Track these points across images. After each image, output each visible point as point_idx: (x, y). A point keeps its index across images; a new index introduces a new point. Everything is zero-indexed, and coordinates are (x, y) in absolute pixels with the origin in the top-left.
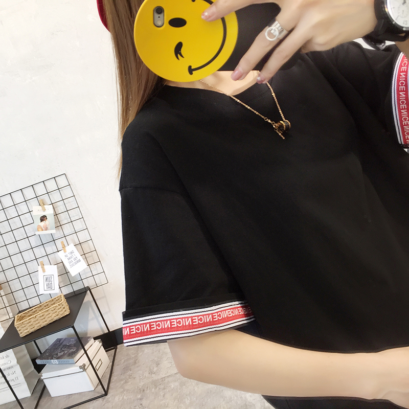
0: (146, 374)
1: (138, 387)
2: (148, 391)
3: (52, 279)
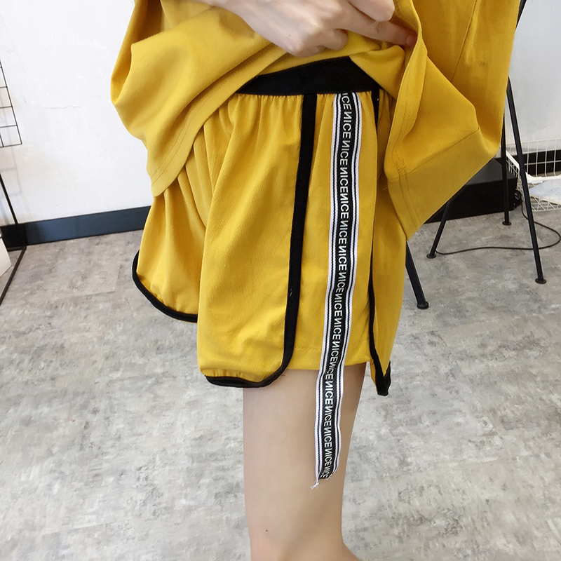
0: (65, 288)
1: (49, 302)
2: (63, 309)
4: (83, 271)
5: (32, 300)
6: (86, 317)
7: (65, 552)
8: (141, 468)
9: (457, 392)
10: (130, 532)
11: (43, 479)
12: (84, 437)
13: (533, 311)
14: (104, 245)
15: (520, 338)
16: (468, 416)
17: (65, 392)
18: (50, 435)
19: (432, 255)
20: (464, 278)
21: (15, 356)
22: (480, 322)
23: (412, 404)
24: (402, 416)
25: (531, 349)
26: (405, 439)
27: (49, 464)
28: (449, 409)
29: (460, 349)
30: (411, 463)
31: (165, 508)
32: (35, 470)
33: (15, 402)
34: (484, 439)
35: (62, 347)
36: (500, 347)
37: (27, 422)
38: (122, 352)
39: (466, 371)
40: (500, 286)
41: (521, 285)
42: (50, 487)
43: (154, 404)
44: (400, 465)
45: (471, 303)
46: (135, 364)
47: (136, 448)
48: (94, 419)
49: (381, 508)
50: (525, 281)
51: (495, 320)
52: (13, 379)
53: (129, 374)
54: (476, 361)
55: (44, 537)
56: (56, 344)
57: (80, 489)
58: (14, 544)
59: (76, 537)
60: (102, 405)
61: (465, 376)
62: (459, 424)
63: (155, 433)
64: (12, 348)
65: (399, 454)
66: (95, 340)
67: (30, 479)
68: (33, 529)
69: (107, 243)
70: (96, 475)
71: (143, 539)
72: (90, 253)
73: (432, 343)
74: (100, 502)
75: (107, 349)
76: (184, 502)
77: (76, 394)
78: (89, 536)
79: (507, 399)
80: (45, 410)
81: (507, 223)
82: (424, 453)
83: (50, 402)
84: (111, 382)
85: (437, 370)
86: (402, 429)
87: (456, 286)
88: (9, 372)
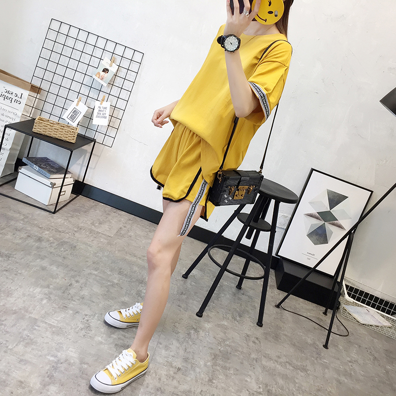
0: (89, 223)
1: (78, 225)
2: (84, 231)
3: (78, 115)
4: (101, 220)
5: (71, 219)
6: (93, 240)
8: (87, 315)
9: (254, 368)
10: (70, 336)
11: (40, 295)
13: (313, 357)
14: (117, 214)
15: (299, 364)
16: (253, 380)
17: (67, 266)
18: (52, 280)
19: (278, 306)
20: (288, 325)
21: (51, 239)
22: (284, 347)
23: (229, 361)
24: (221, 363)
25: (301, 371)
26: (217, 372)
27: (46, 290)
28: (246, 373)
29: (267, 352)
30: (214, 383)
31: (90, 336)
32: (38, 290)
33: (42, 258)
34: (255, 393)
35: (75, 247)
36: (287, 362)
37: (44, 269)
38: (102, 264)
39: (264, 363)
40: (304, 338)
41: (314, 343)
42: (42, 299)
43: (106, 293)
44: (208, 381)
45: (284, 337)
46: (106, 272)
47: (88, 306)
48: (75, 285)
49: (190, 391)
50: (317, 343)
51: (292, 350)
52: (46, 248)
54: (272, 361)
55: (30, 317)
56: (73, 244)
57: (55, 308)
58: (15, 313)
59: (44, 325)
60: (82, 281)
61: (262, 364)
62: (246, 381)
63: (100, 305)
64: (51, 235)
65: (211, 377)
66: (92, 252)
67: (35, 292)
68: (27, 311)
69: (119, 214)
70: (65, 307)
71: (74, 342)
72: (109, 214)
73: (254, 342)
74: (62, 318)
75: (96, 259)
76: (100, 339)
77: (72, 270)
78: (50, 328)
79: (276, 384)
80: (55, 268)
81: (325, 313)
82: (223, 383)
83: (58, 266)
84: (91, 273)
85: (250, 355)
86: (218, 368)
87: (282, 326)
88: (45, 244)
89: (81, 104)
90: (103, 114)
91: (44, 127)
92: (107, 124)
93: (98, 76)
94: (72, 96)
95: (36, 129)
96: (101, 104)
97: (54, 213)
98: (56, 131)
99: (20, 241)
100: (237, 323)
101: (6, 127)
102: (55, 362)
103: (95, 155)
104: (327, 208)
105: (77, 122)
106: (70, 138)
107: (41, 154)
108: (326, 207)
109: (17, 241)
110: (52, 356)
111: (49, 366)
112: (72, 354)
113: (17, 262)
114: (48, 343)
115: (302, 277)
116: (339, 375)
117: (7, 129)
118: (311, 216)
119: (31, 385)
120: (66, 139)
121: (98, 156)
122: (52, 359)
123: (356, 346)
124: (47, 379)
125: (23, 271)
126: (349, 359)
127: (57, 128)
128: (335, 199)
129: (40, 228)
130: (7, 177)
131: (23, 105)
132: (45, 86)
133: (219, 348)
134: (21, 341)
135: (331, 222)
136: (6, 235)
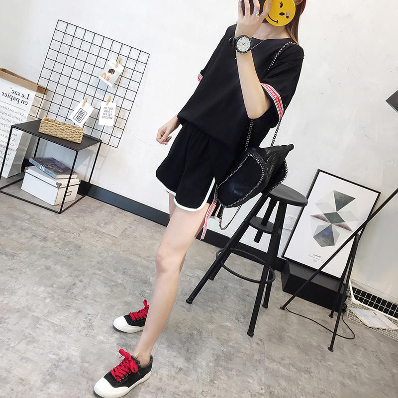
0: (94, 223)
1: (83, 225)
2: (89, 231)
3: (84, 115)
4: (107, 221)
5: (76, 220)
6: (97, 241)
7: (39, 326)
8: (90, 314)
9: (257, 370)
10: (72, 335)
11: (43, 294)
12: (70, 288)
13: (318, 360)
14: (123, 215)
15: (303, 366)
16: (255, 381)
17: (71, 266)
18: (55, 279)
19: (283, 308)
20: (293, 327)
21: (56, 239)
22: (288, 349)
23: (232, 362)
24: (223, 364)
25: (305, 373)
26: (219, 373)
27: (50, 290)
28: (248, 374)
29: (270, 354)
30: (216, 384)
31: (92, 335)
32: (42, 289)
33: (47, 257)
34: (257, 394)
35: (80, 247)
36: (290, 364)
37: (48, 268)
38: (107, 264)
39: (267, 364)
40: (308, 340)
41: (319, 346)
42: (45, 298)
43: (109, 293)
44: (210, 381)
45: (289, 339)
46: (110, 272)
47: (91, 306)
48: (79, 284)
49: (191, 391)
50: (323, 345)
51: (296, 352)
52: (51, 247)
53: (105, 275)
54: (275, 363)
55: (32, 315)
56: (77, 244)
57: (58, 307)
58: (18, 311)
59: (47, 323)
60: (86, 280)
61: (265, 366)
62: (249, 382)
63: (104, 305)
64: (56, 235)
65: (212, 377)
66: (97, 252)
67: (38, 291)
68: (30, 310)
69: (125, 215)
70: (68, 306)
71: (76, 341)
72: (114, 215)
73: (257, 344)
74: (64, 316)
75: (100, 259)
76: (102, 338)
77: (76, 269)
78: (52, 326)
79: (279, 386)
80: (59, 268)
81: (331, 316)
82: (225, 383)
83: (62, 266)
84: (95, 273)
85: (253, 356)
86: (220, 369)
87: (286, 328)
88: (50, 243)
89: (88, 105)
90: (109, 115)
91: (50, 128)
92: (113, 125)
93: (104, 76)
94: (79, 97)
95: (42, 129)
96: (107, 105)
97: (60, 213)
98: (62, 131)
99: (25, 241)
100: (241, 324)
101: (12, 127)
102: (57, 360)
103: (101, 156)
104: (334, 210)
105: (83, 123)
106: (75, 138)
107: (47, 155)
108: (332, 209)
109: (23, 241)
110: (54, 354)
111: (50, 364)
112: (74, 353)
113: (22, 262)
114: (50, 341)
115: (308, 279)
116: (344, 378)
117: (14, 130)
118: (318, 217)
119: (32, 383)
120: (72, 139)
121: (104, 157)
122: (53, 357)
123: (362, 349)
124: (48, 377)
125: (28, 270)
126: (354, 362)
127: (63, 128)
128: (342, 201)
129: (46, 228)
130: (14, 178)
131: (29, 106)
132: (52, 87)
133: (222, 349)
134: (24, 339)
135: (338, 224)
136: (11, 234)
